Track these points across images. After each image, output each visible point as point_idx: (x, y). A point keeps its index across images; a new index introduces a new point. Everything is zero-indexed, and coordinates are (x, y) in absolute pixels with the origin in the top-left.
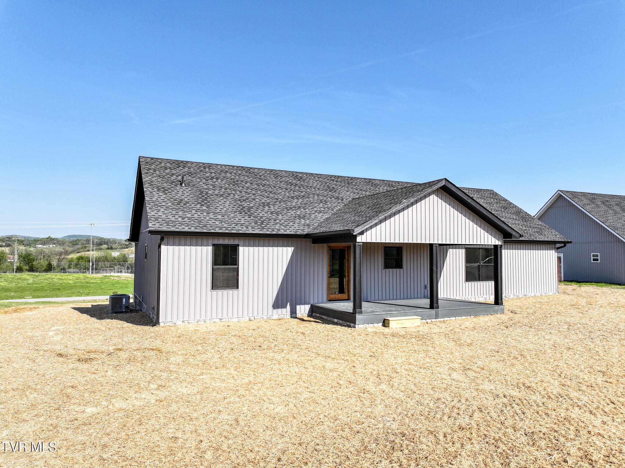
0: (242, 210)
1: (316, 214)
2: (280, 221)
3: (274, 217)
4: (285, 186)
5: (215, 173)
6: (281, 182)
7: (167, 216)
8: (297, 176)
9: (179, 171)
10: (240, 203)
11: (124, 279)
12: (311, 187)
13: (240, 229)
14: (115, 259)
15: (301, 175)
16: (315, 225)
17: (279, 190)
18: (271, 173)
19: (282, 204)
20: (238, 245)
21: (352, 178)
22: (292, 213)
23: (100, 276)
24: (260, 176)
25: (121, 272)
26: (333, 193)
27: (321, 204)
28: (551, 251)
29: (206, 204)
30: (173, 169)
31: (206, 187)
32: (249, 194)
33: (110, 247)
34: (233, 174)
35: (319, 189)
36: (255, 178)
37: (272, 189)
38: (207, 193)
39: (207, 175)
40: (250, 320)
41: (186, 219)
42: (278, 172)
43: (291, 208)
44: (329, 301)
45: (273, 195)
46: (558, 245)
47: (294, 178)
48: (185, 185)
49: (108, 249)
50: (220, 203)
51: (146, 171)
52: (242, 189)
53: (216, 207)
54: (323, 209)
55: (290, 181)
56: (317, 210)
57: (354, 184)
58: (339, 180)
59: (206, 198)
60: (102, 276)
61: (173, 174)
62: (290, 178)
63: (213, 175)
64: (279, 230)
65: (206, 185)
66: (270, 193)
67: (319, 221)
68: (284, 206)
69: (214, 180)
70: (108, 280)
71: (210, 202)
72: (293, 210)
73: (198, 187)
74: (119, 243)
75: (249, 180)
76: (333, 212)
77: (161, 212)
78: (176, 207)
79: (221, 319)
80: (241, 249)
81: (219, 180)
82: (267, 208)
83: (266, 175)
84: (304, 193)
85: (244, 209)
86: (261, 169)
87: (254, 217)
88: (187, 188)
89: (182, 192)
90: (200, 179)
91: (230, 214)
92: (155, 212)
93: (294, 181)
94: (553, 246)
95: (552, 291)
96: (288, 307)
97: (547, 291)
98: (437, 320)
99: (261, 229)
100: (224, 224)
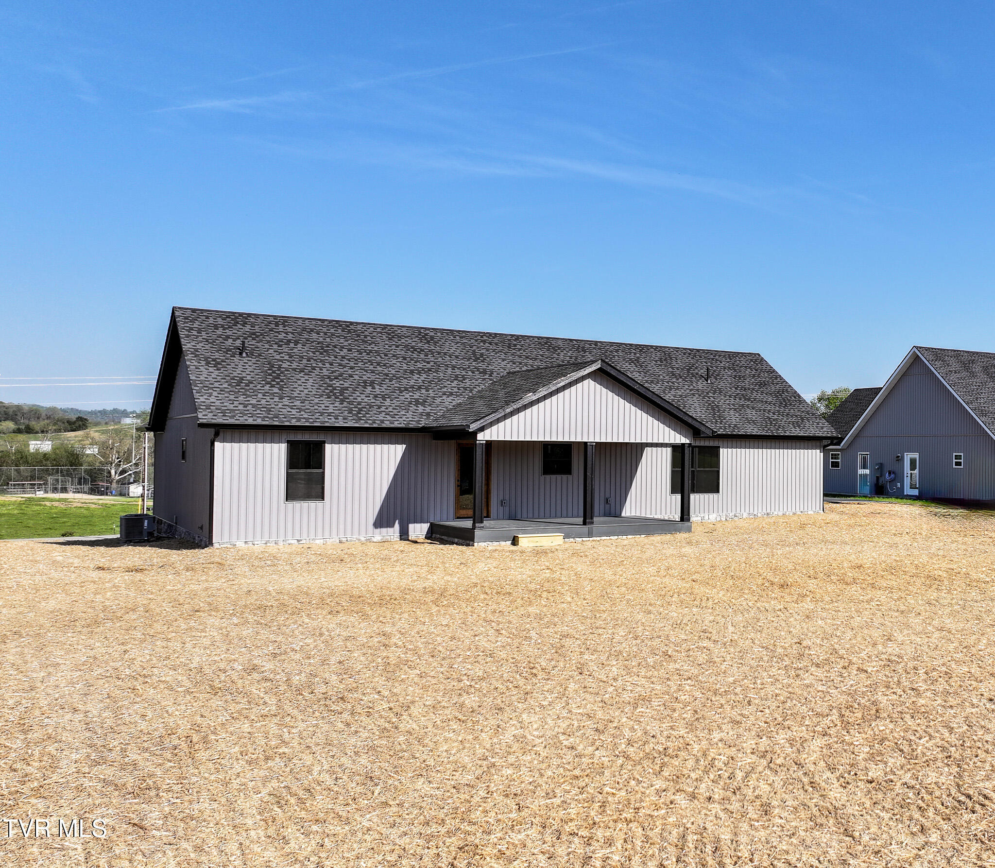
0: (331, 393)
1: (444, 397)
2: (387, 409)
3: (378, 403)
4: (403, 352)
5: (292, 333)
6: (397, 346)
7: (223, 403)
8: (426, 335)
9: (236, 332)
10: (328, 382)
11: (79, 505)
12: (445, 354)
13: (327, 420)
14: (47, 460)
15: (432, 334)
16: (439, 414)
17: (392, 360)
18: (384, 331)
19: (393, 382)
20: (324, 442)
21: (518, 338)
22: (407, 396)
23: (14, 499)
24: (366, 337)
25: (64, 490)
26: (480, 363)
27: (456, 382)
28: (814, 451)
29: (278, 384)
30: (227, 328)
31: (278, 357)
32: (345, 367)
33: (23, 427)
34: (322, 334)
35: (457, 357)
36: (356, 340)
37: (381, 358)
38: (280, 366)
39: (280, 337)
40: (340, 542)
41: (249, 407)
42: (396, 328)
43: (406, 389)
44: (458, 518)
45: (381, 369)
46: (825, 442)
47: (420, 339)
48: (247, 355)
49: (19, 431)
50: (299, 382)
51: (187, 333)
52: (334, 359)
53: (292, 389)
54: (456, 390)
55: (414, 344)
56: (446, 391)
57: (518, 347)
58: (496, 340)
59: (279, 375)
60: (20, 499)
61: (228, 337)
62: (414, 340)
63: (290, 336)
64: (382, 422)
65: (279, 354)
66: (378, 365)
67: (446, 407)
68: (396, 385)
69: (292, 345)
70: (38, 508)
71: (283, 381)
72: (410, 391)
73: (266, 357)
74: (48, 418)
75: (346, 343)
76: (471, 394)
77: (214, 397)
78: (234, 389)
79: (298, 541)
80: (328, 447)
81: (300, 346)
82: (369, 388)
83: (375, 334)
84: (432, 364)
85: (335, 391)
86: (369, 324)
87: (349, 403)
88: (250, 359)
89: (243, 366)
90: (270, 344)
91: (313, 398)
92: (205, 397)
93: (419, 345)
94: (818, 444)
95: (814, 509)
96: (397, 525)
97: (806, 509)
98: (591, 539)
99: (357, 420)
100: (306, 415)
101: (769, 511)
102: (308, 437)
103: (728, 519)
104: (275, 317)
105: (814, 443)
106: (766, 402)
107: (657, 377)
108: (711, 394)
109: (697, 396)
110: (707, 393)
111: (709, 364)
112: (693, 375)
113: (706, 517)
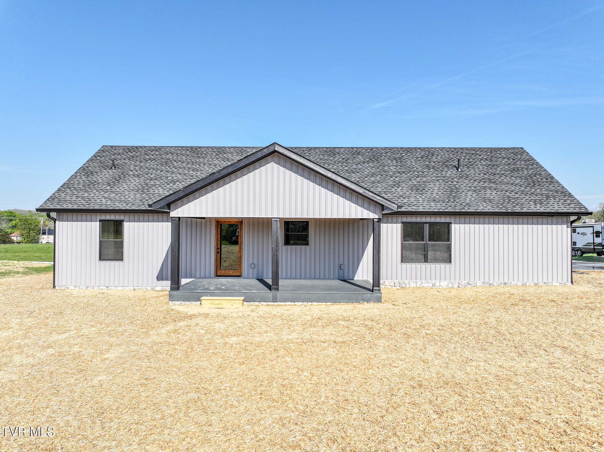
0: (142, 188)
4: (218, 162)
5: (157, 155)
6: (218, 159)
7: (66, 196)
8: (245, 151)
9: (123, 156)
10: (148, 182)
13: (120, 205)
15: (249, 150)
17: (206, 167)
18: (218, 150)
20: (123, 221)
28: (559, 227)
29: (114, 184)
31: (132, 169)
36: (193, 157)
37: (200, 166)
38: (127, 174)
41: (79, 199)
44: (217, 276)
46: (573, 218)
50: (128, 183)
51: (94, 158)
52: (167, 168)
53: (120, 187)
59: (120, 179)
61: (115, 159)
63: (153, 157)
65: (135, 167)
66: (192, 170)
69: (149, 161)
71: (119, 182)
73: (125, 169)
75: (185, 159)
77: (65, 193)
79: (107, 287)
80: (126, 224)
81: (153, 161)
82: (171, 185)
83: (209, 153)
85: (146, 187)
87: (147, 194)
88: (114, 170)
90: (136, 162)
91: (127, 192)
92: (60, 193)
95: (560, 280)
97: (550, 280)
98: (276, 303)
99: (141, 206)
100: (109, 202)
101: (506, 281)
102: (113, 217)
103: (460, 286)
105: (560, 219)
106: (512, 184)
107: (410, 169)
108: (455, 180)
109: (441, 181)
110: (453, 179)
111: (468, 157)
112: (447, 166)
113: (437, 284)
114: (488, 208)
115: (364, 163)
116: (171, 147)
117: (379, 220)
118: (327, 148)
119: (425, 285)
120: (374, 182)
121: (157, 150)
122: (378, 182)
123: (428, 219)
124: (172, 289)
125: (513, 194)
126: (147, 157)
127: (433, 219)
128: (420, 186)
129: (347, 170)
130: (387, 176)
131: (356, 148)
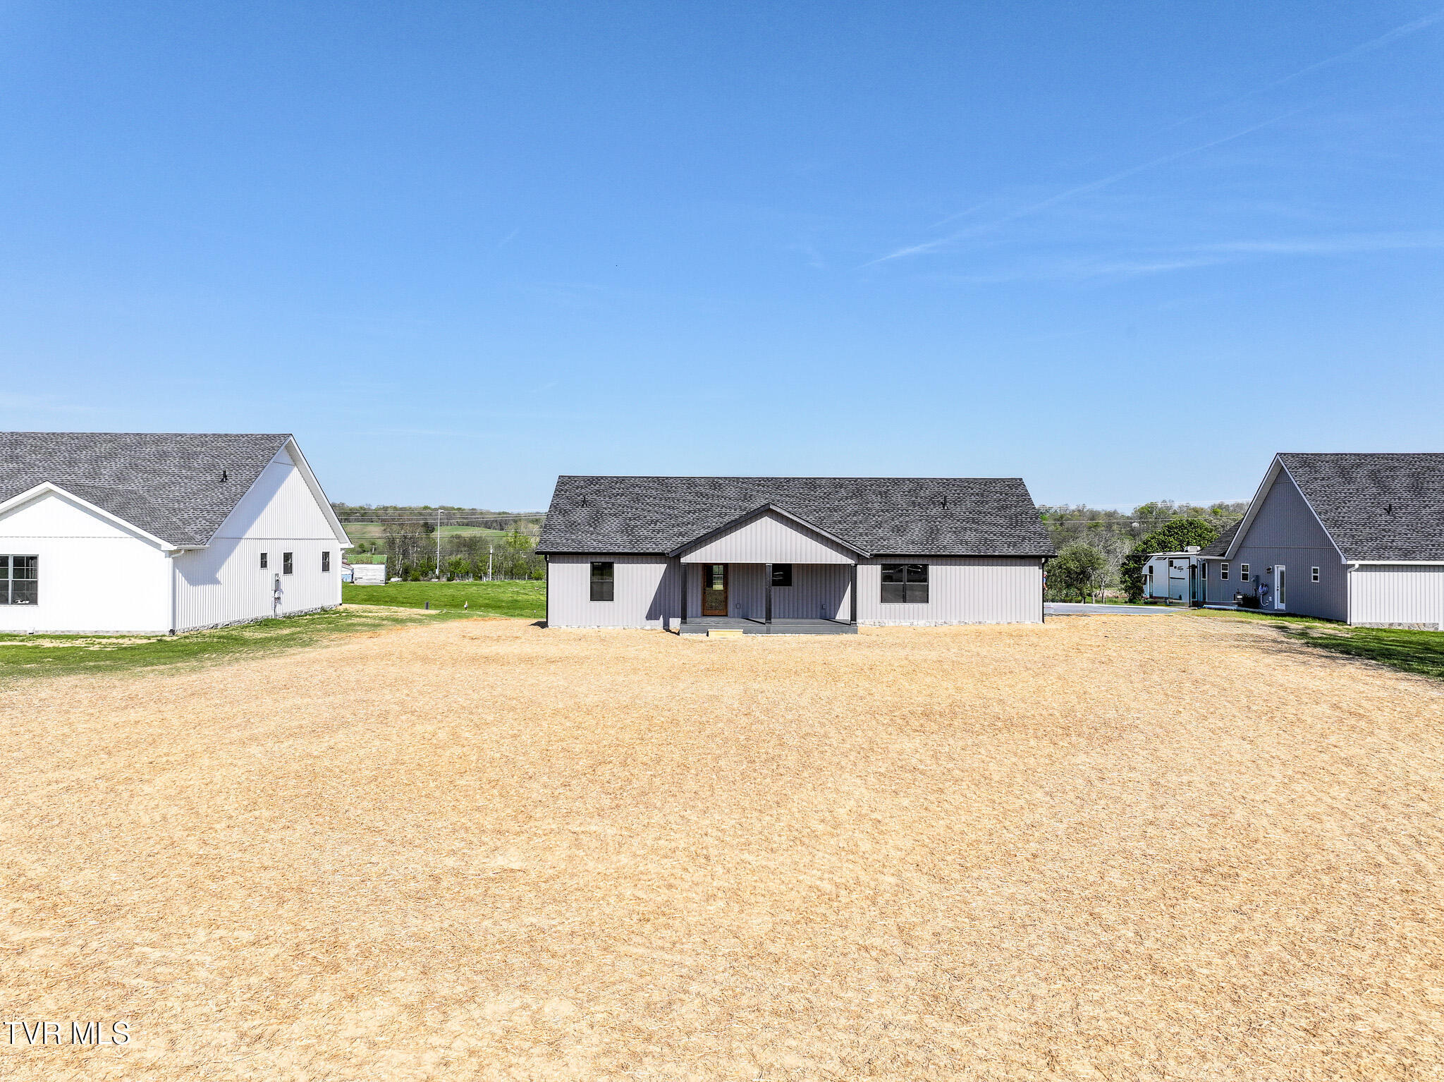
0: (625, 530)
2: (656, 539)
3: (653, 536)
4: (693, 498)
5: (623, 488)
6: (690, 493)
7: (555, 539)
8: (716, 483)
9: (588, 490)
10: (628, 522)
13: (617, 549)
17: (680, 503)
18: (687, 482)
19: (671, 520)
20: (613, 563)
21: (788, 480)
22: (676, 530)
24: (671, 487)
28: (1032, 568)
29: (595, 525)
30: (584, 488)
32: (645, 510)
37: (674, 503)
38: (603, 512)
40: (624, 629)
41: (569, 541)
43: (678, 525)
44: (706, 615)
45: (669, 511)
47: (711, 486)
48: (587, 505)
50: (609, 523)
52: (641, 505)
53: (602, 528)
54: (714, 524)
56: (706, 525)
57: (785, 487)
61: (581, 494)
62: (705, 487)
63: (620, 491)
64: (648, 549)
65: (607, 504)
66: (668, 508)
68: (672, 522)
71: (599, 523)
73: (597, 506)
77: (552, 535)
79: (598, 627)
80: (616, 566)
82: (653, 525)
83: (679, 485)
85: (629, 528)
87: (633, 536)
88: (588, 508)
89: (580, 513)
90: (605, 497)
91: (612, 534)
92: (548, 535)
94: (1037, 561)
96: (661, 618)
97: (1022, 619)
98: (769, 635)
99: (632, 548)
100: (600, 545)
101: (981, 620)
102: (603, 559)
103: (937, 625)
104: (617, 478)
105: (1032, 561)
106: (994, 524)
107: (895, 506)
108: (939, 519)
109: (923, 521)
110: (936, 518)
111: (958, 491)
112: (933, 503)
113: (915, 623)
114: (963, 551)
115: (847, 498)
116: (636, 477)
117: (856, 565)
118: (806, 479)
119: (903, 624)
120: (856, 522)
121: (621, 483)
122: (861, 522)
123: (906, 561)
124: (682, 623)
125: (992, 535)
126: (614, 491)
127: (911, 561)
128: (902, 526)
129: (829, 508)
130: (869, 514)
131: (839, 479)
